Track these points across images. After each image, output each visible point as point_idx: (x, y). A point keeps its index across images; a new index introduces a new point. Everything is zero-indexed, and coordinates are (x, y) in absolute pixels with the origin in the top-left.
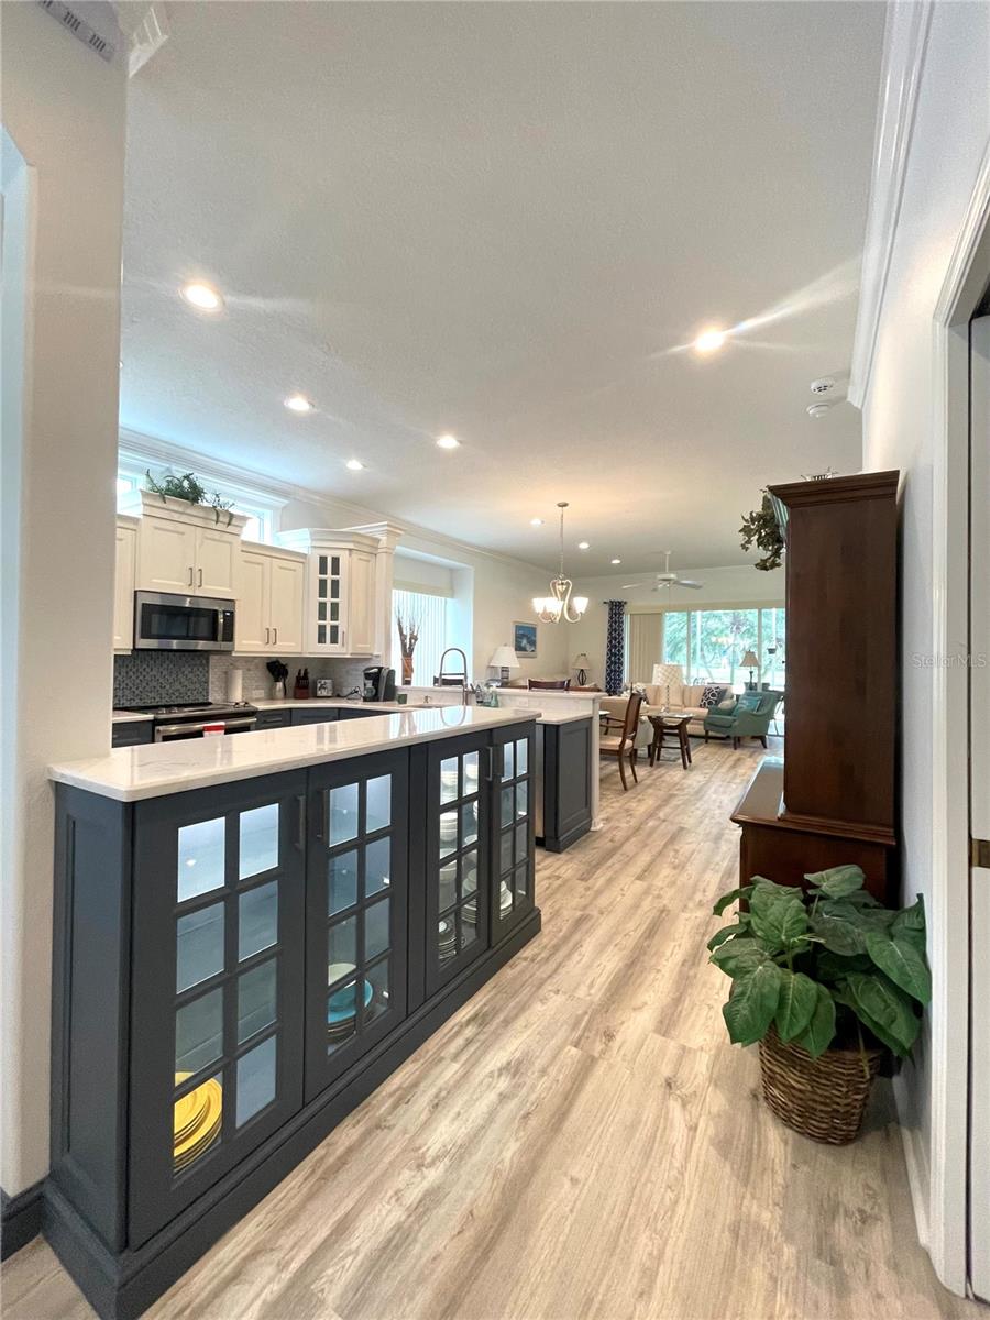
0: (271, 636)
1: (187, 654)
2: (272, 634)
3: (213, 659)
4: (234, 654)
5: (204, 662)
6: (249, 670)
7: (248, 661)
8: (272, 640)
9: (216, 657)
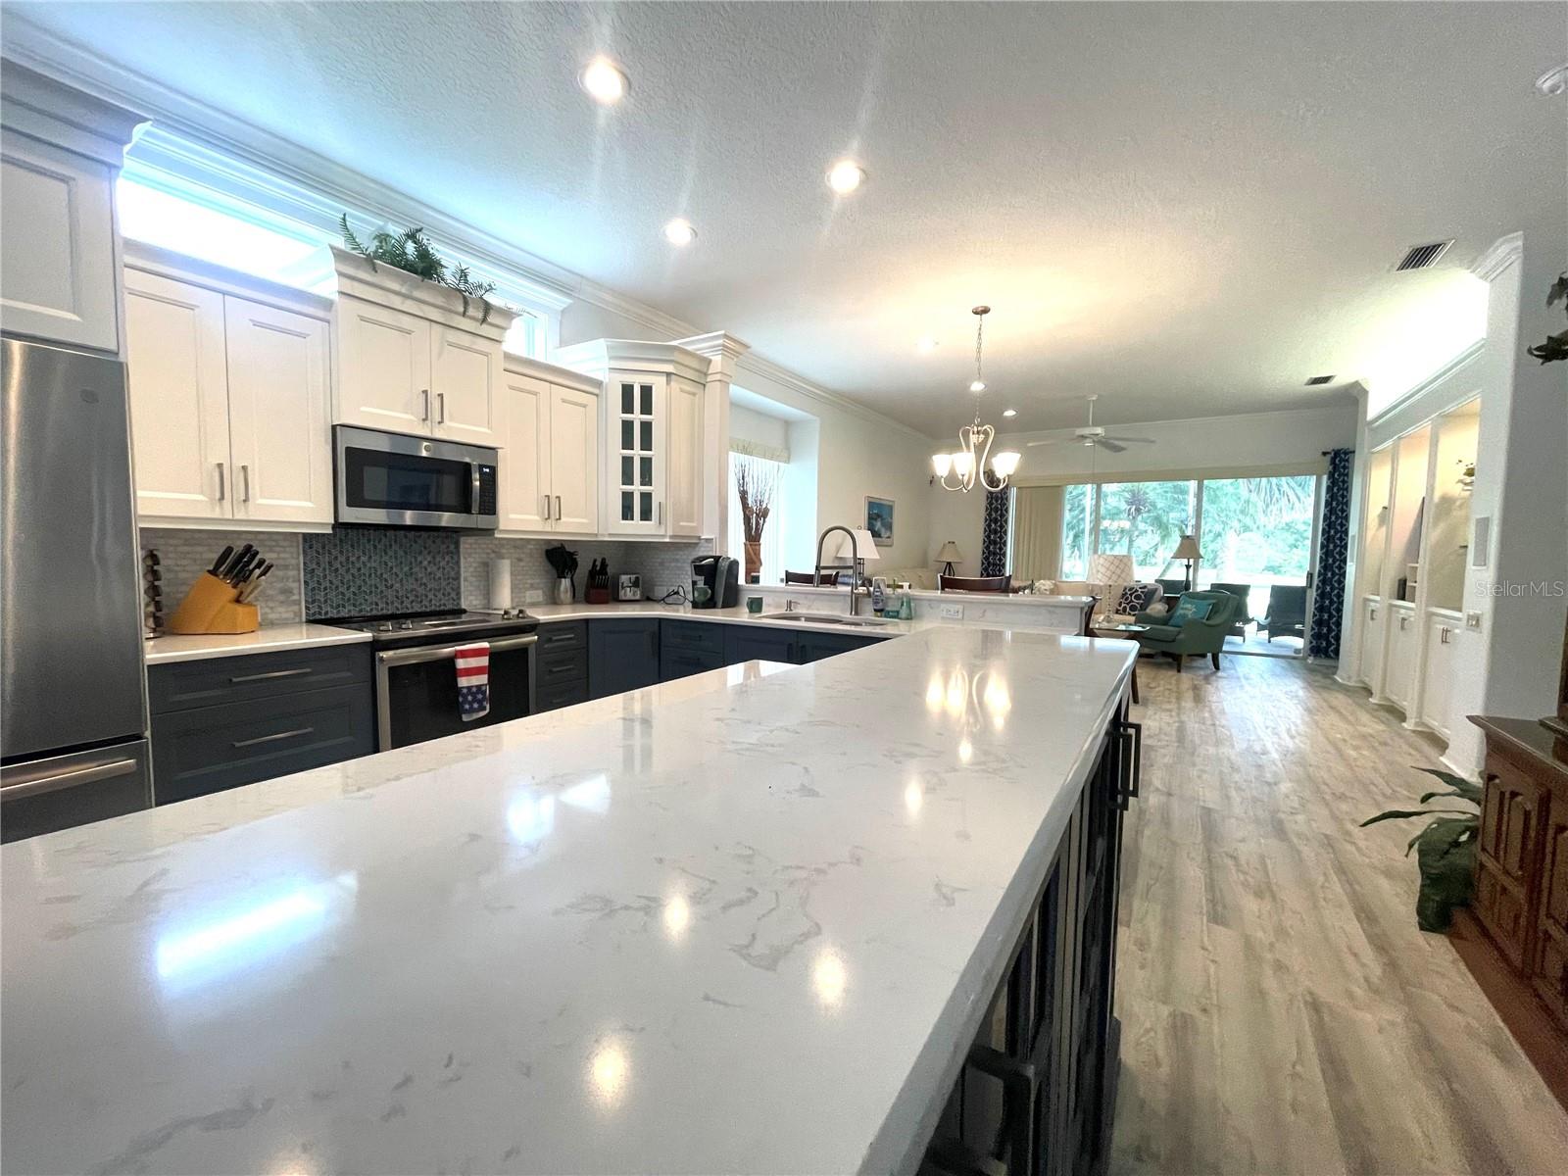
0: (551, 507)
1: (424, 534)
2: (554, 502)
3: (466, 543)
4: (497, 535)
5: (452, 547)
6: (520, 560)
7: (519, 545)
8: (555, 514)
9: (471, 540)
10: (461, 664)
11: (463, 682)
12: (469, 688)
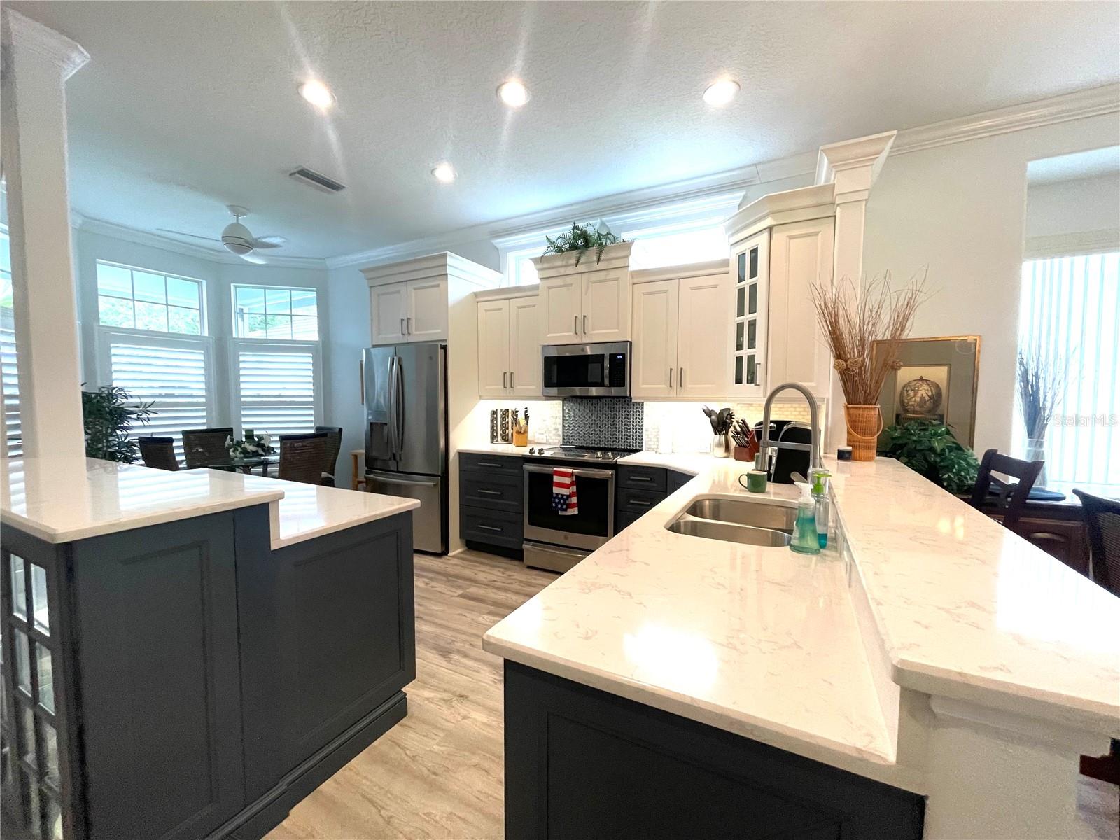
2: (677, 375)
8: (677, 381)
10: (556, 479)
11: (556, 490)
12: (557, 494)
